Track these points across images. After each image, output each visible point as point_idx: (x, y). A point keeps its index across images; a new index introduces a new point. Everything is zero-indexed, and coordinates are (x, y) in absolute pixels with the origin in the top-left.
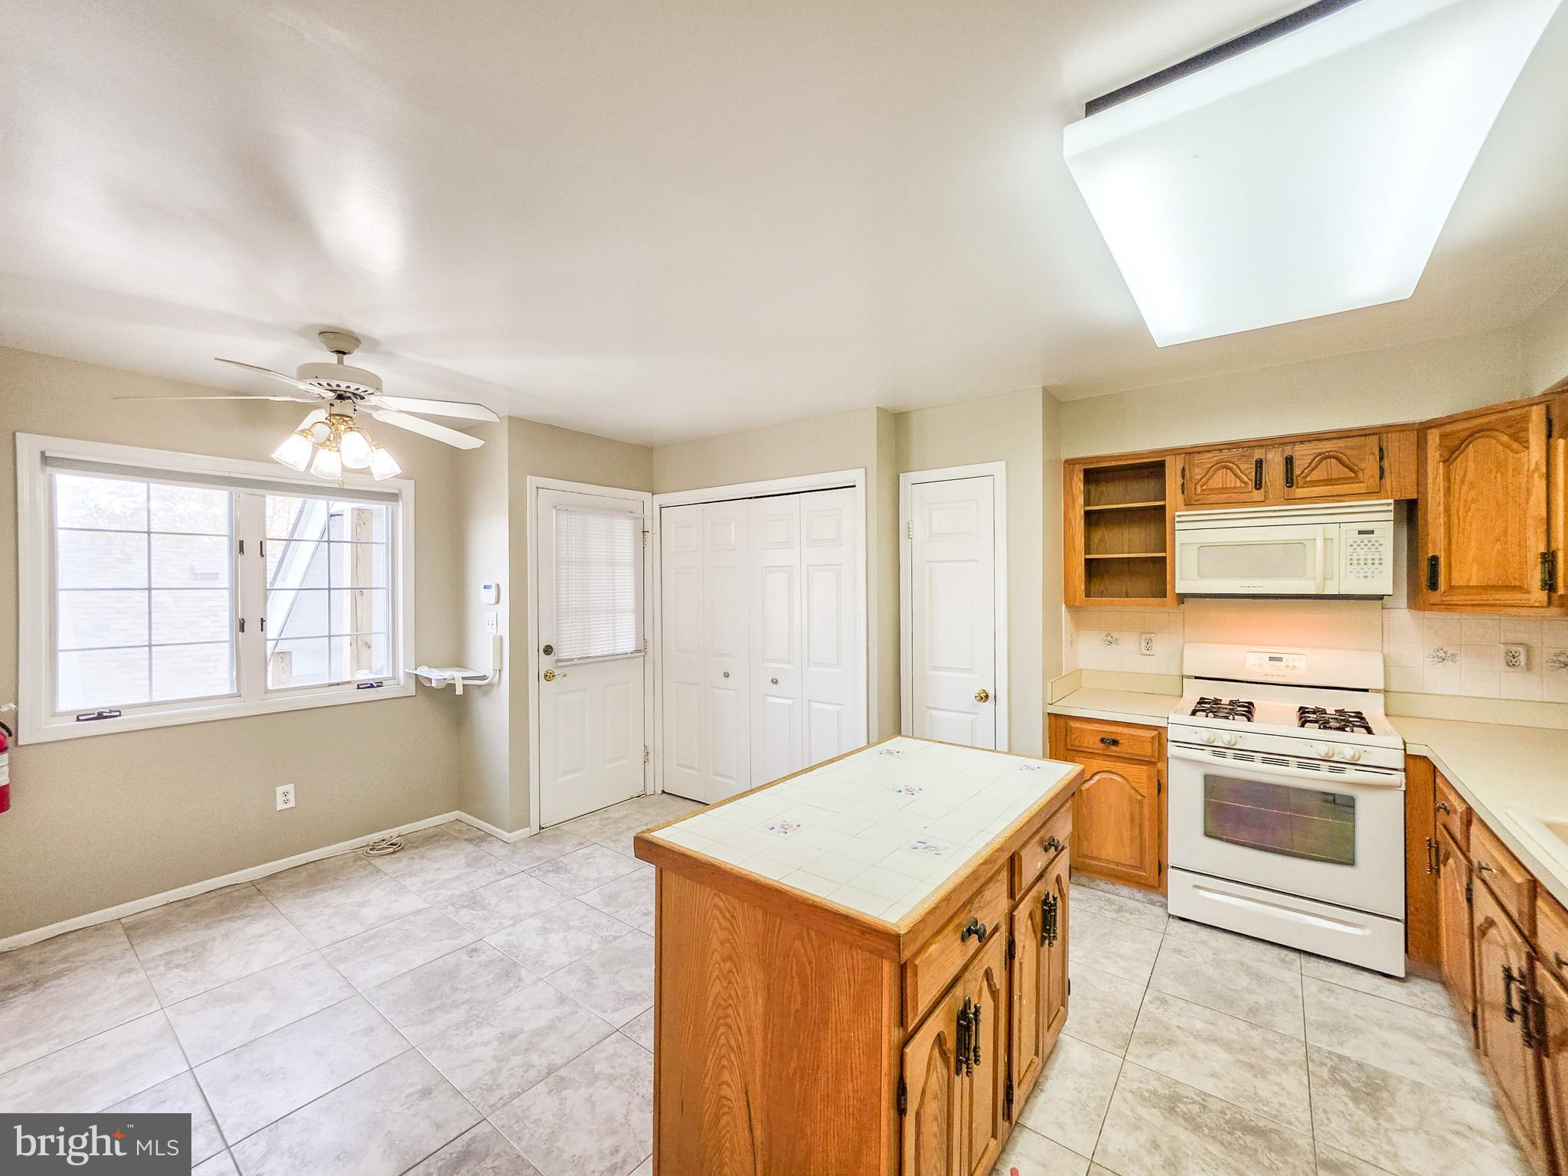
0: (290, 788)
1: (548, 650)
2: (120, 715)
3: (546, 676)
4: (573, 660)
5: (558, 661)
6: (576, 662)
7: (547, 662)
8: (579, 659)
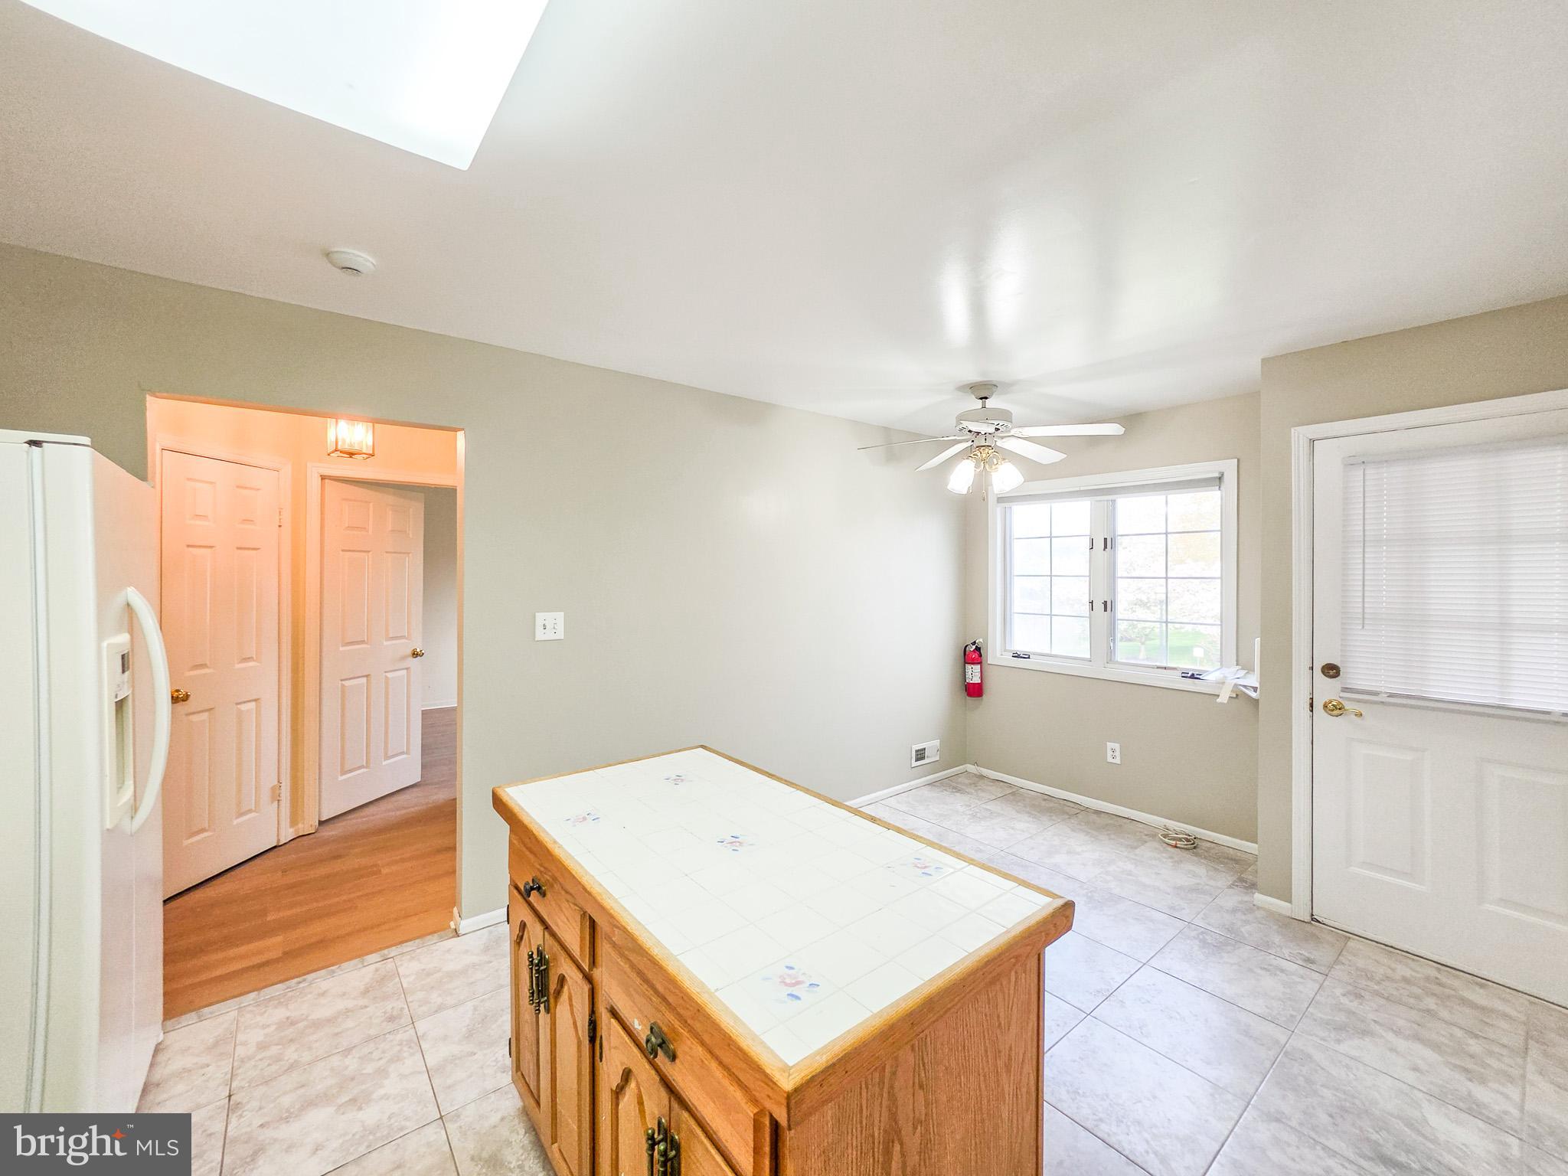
0: (1117, 746)
1: (1332, 671)
2: (1029, 658)
3: (1325, 706)
4: (1376, 694)
5: (1345, 690)
6: (1382, 698)
7: (1327, 689)
8: (1391, 695)
